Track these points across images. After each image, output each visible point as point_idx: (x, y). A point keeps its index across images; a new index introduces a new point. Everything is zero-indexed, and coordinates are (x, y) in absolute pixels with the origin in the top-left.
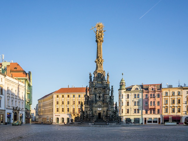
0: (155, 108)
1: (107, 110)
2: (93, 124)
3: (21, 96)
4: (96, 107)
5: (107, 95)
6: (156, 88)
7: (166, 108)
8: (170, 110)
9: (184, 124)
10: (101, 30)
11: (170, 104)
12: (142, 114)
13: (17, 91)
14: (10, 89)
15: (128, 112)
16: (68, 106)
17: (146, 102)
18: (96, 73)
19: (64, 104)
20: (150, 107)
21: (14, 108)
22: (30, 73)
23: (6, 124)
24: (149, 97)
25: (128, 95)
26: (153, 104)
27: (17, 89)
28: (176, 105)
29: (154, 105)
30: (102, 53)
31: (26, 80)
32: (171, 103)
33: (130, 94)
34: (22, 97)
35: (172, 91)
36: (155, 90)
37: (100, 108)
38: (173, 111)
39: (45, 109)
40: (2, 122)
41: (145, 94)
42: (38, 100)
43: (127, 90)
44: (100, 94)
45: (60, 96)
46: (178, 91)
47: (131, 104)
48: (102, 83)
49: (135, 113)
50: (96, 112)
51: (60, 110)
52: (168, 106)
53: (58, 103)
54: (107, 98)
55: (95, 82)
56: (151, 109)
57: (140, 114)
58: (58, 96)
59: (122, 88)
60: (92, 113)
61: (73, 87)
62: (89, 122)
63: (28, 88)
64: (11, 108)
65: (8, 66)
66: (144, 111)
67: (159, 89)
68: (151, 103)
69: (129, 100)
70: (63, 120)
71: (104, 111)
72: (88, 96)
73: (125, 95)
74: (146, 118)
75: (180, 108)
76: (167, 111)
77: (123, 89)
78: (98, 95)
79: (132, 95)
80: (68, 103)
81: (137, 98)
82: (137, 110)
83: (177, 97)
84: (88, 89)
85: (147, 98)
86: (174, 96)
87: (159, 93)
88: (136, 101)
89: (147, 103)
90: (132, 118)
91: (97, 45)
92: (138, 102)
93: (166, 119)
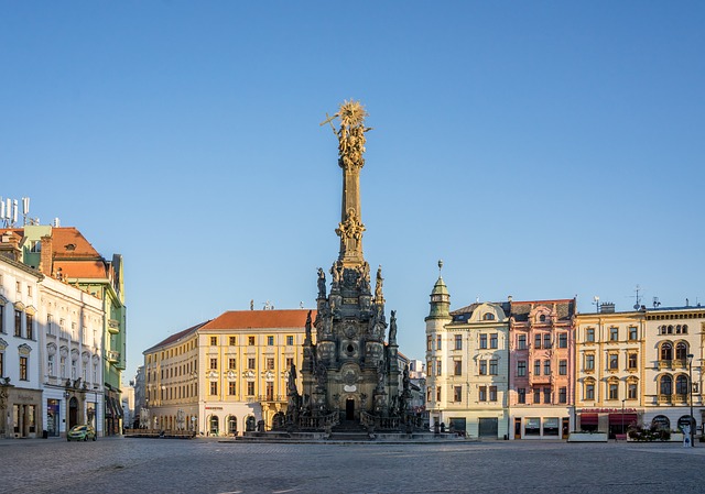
0: (550, 384)
1: (375, 392)
2: (328, 436)
3: (89, 342)
4: (338, 382)
5: (373, 341)
6: (554, 312)
7: (588, 385)
8: (602, 390)
9: (628, 439)
10: (357, 124)
11: (601, 371)
12: (506, 405)
13: (77, 326)
14: (56, 318)
15: (458, 398)
16: (251, 374)
17: (522, 362)
18: (339, 270)
19: (237, 366)
20: (533, 380)
21: (68, 384)
22: (117, 259)
23: (45, 435)
24: (532, 347)
25: (458, 339)
26: (542, 368)
27: (76, 319)
28: (622, 373)
29: (548, 373)
30: (359, 202)
31: (106, 286)
32: (605, 368)
33: (464, 334)
34: (95, 345)
35: (609, 325)
36: (551, 322)
37: (350, 383)
38: (614, 395)
39: (169, 387)
40: (32, 430)
41: (515, 333)
42: (145, 353)
43: (454, 320)
44: (351, 339)
45: (224, 339)
46: (628, 324)
47: (470, 369)
48: (359, 301)
49: (483, 399)
50: (337, 396)
51: (224, 388)
52: (595, 375)
53: (214, 364)
54: (374, 353)
55: (335, 299)
56: (536, 387)
57: (500, 403)
58: (214, 341)
59: (439, 313)
60: (326, 400)
61: (269, 308)
62: (314, 431)
63: (112, 312)
64: (59, 382)
65: (46, 239)
66: (514, 394)
67: (565, 319)
68: (537, 366)
69: (461, 356)
70: (235, 424)
71: (364, 396)
72: (312, 345)
73: (446, 336)
74: (519, 419)
75: (636, 385)
76: (590, 395)
77: (443, 317)
78: (344, 341)
79: (471, 338)
80: (252, 363)
81: (488, 347)
82: (488, 390)
83: (625, 346)
84: (313, 321)
85: (524, 350)
86: (617, 342)
87: (566, 331)
88: (484, 358)
89: (523, 365)
90: (472, 417)
91: (344, 175)
92: (494, 363)
93: (589, 423)
